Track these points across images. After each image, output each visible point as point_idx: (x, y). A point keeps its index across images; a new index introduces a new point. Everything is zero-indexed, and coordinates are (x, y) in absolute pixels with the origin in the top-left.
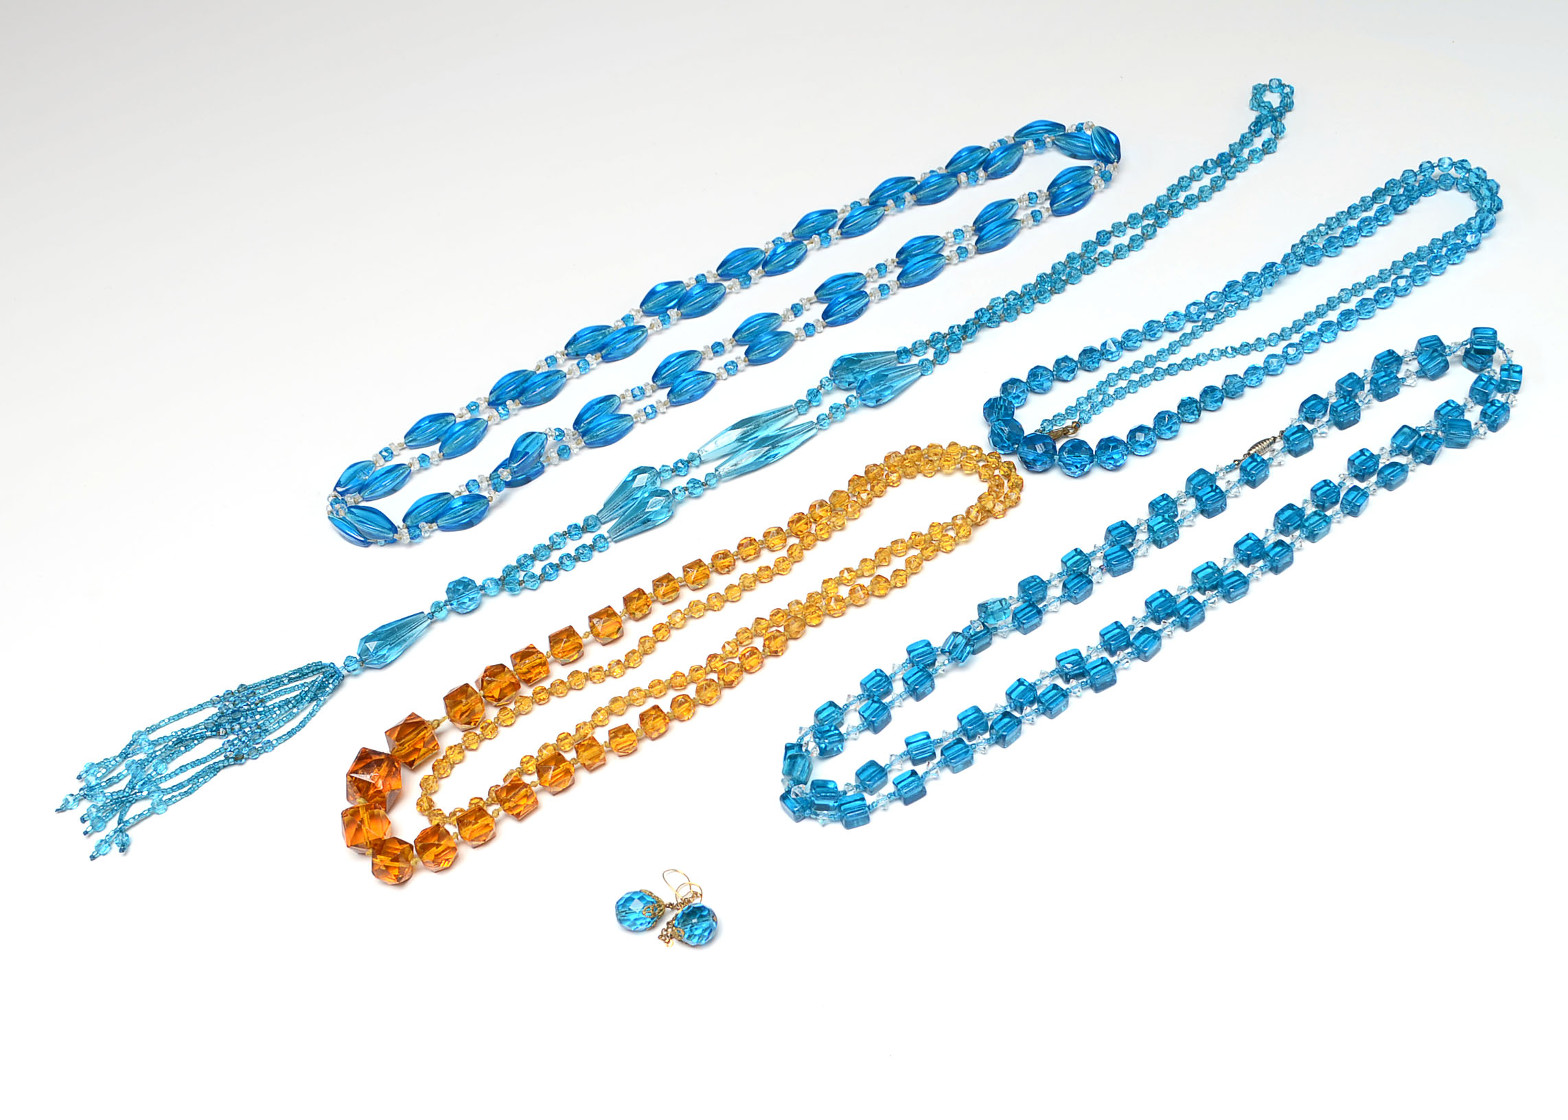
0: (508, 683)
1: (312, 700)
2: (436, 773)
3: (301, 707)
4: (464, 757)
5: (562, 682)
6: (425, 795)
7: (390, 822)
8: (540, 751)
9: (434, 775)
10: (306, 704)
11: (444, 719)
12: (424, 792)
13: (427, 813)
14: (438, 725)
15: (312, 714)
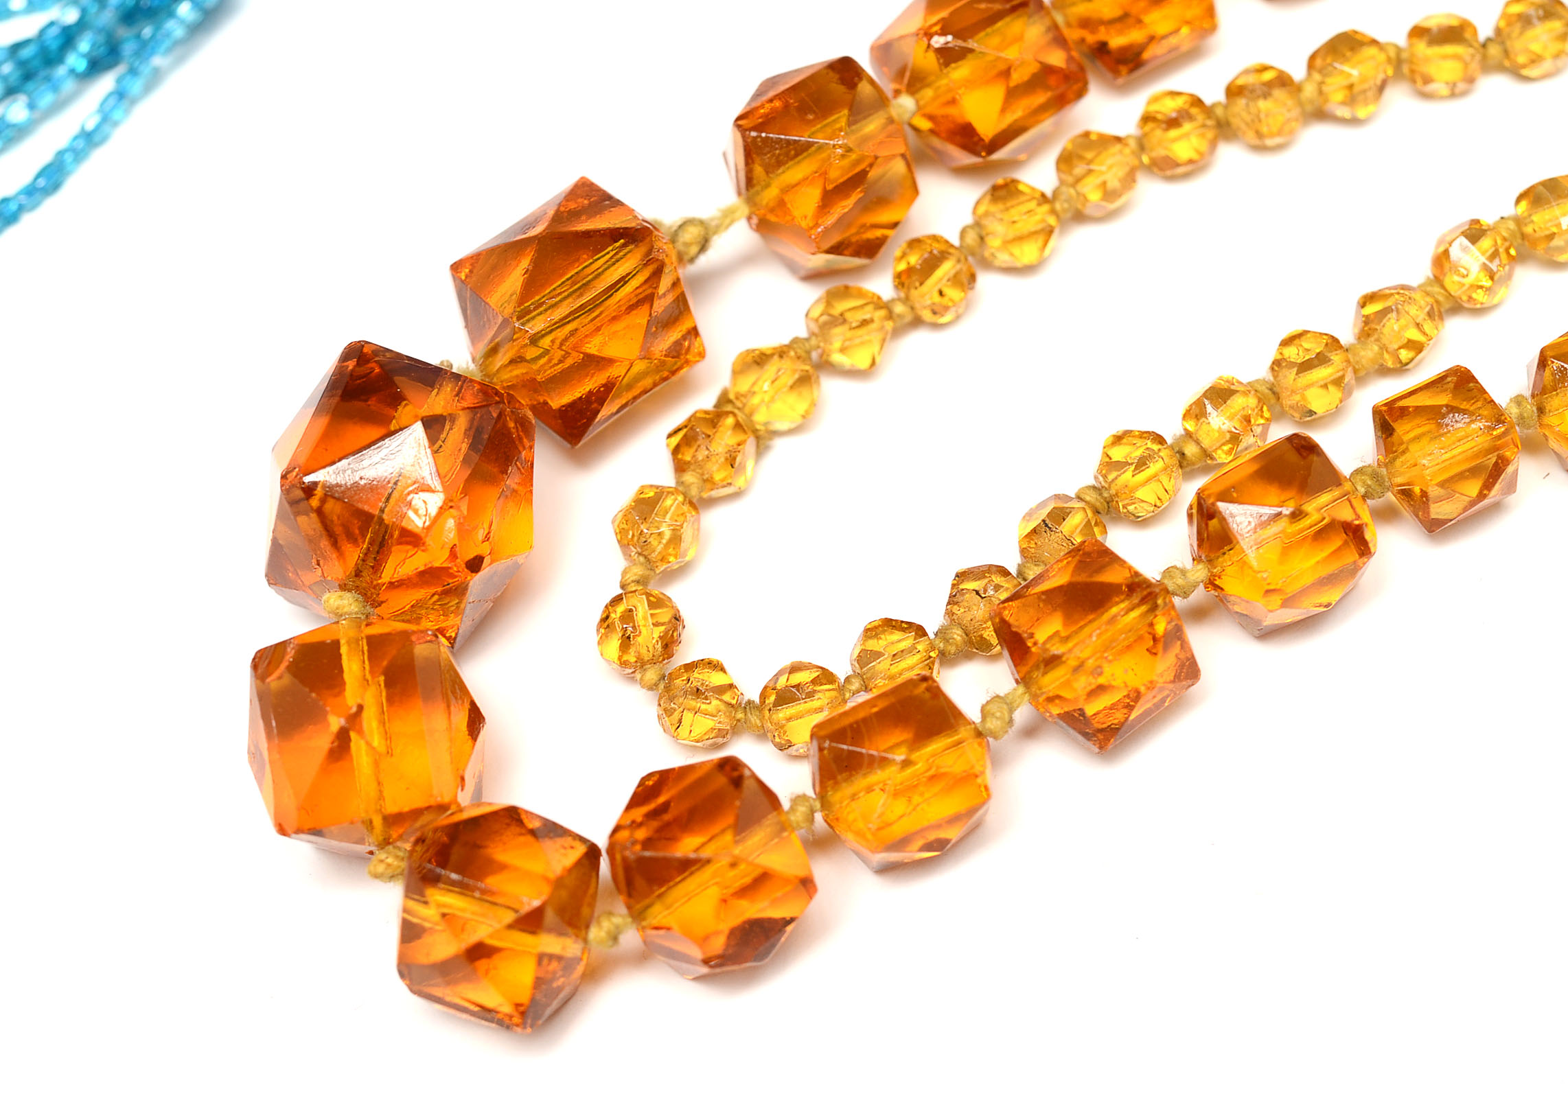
0: (1034, 68)
1: (96, 66)
2: (689, 477)
3: (46, 99)
4: (814, 404)
5: (1283, 81)
6: (640, 581)
7: (476, 719)
8: (1196, 412)
9: (681, 488)
10: (69, 85)
11: (728, 217)
12: (638, 571)
13: (651, 675)
14: (704, 246)
15: (89, 140)
